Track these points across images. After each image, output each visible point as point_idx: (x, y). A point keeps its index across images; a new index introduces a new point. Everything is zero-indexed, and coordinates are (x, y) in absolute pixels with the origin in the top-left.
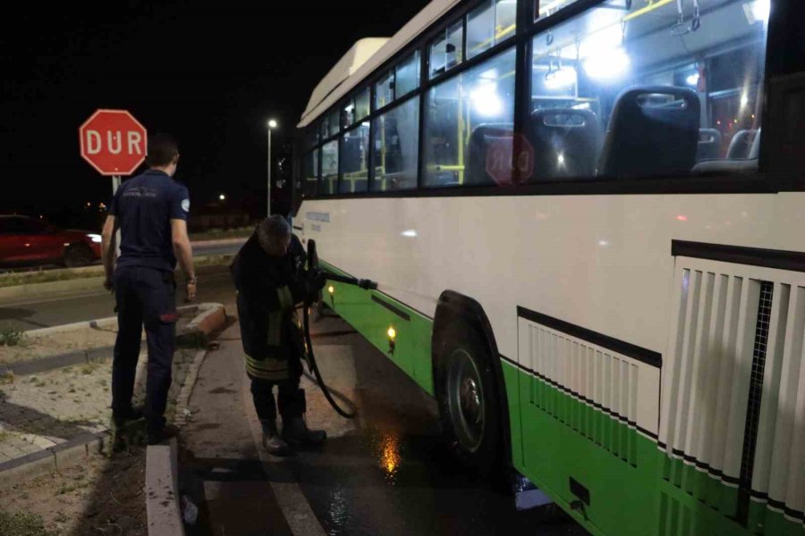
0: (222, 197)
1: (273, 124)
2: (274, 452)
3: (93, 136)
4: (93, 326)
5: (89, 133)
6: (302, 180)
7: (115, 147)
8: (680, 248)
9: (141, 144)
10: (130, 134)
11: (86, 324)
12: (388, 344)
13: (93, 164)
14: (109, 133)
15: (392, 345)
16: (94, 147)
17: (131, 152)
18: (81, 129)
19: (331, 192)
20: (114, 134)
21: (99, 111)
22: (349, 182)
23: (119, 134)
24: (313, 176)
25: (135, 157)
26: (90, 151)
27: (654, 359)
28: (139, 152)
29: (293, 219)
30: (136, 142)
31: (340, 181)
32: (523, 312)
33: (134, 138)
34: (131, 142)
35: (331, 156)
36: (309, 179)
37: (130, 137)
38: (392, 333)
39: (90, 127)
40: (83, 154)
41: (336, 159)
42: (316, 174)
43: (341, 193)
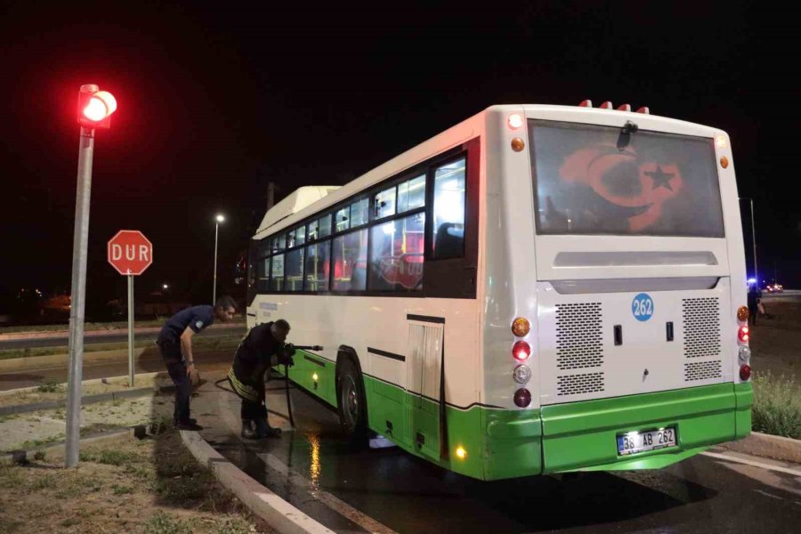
0: (165, 286)
1: (220, 218)
2: (251, 438)
3: (117, 248)
4: (104, 382)
5: (114, 246)
6: (256, 279)
7: (130, 256)
8: (410, 317)
9: (148, 254)
10: (141, 247)
11: (100, 380)
12: (313, 384)
13: (116, 268)
14: (127, 246)
15: (316, 384)
16: (117, 256)
17: (141, 259)
18: (109, 244)
19: (279, 289)
20: (131, 247)
21: (121, 231)
22: (291, 282)
23: (134, 247)
24: (264, 277)
25: (144, 262)
26: (114, 258)
27: (402, 358)
28: (147, 259)
29: (248, 308)
30: (145, 253)
31: (285, 282)
32: (370, 350)
33: (144, 249)
34: (141, 252)
35: (279, 261)
36: (262, 279)
37: (141, 249)
38: (315, 377)
39: (115, 242)
40: (109, 260)
41: (282, 264)
42: (267, 275)
43: (285, 290)
